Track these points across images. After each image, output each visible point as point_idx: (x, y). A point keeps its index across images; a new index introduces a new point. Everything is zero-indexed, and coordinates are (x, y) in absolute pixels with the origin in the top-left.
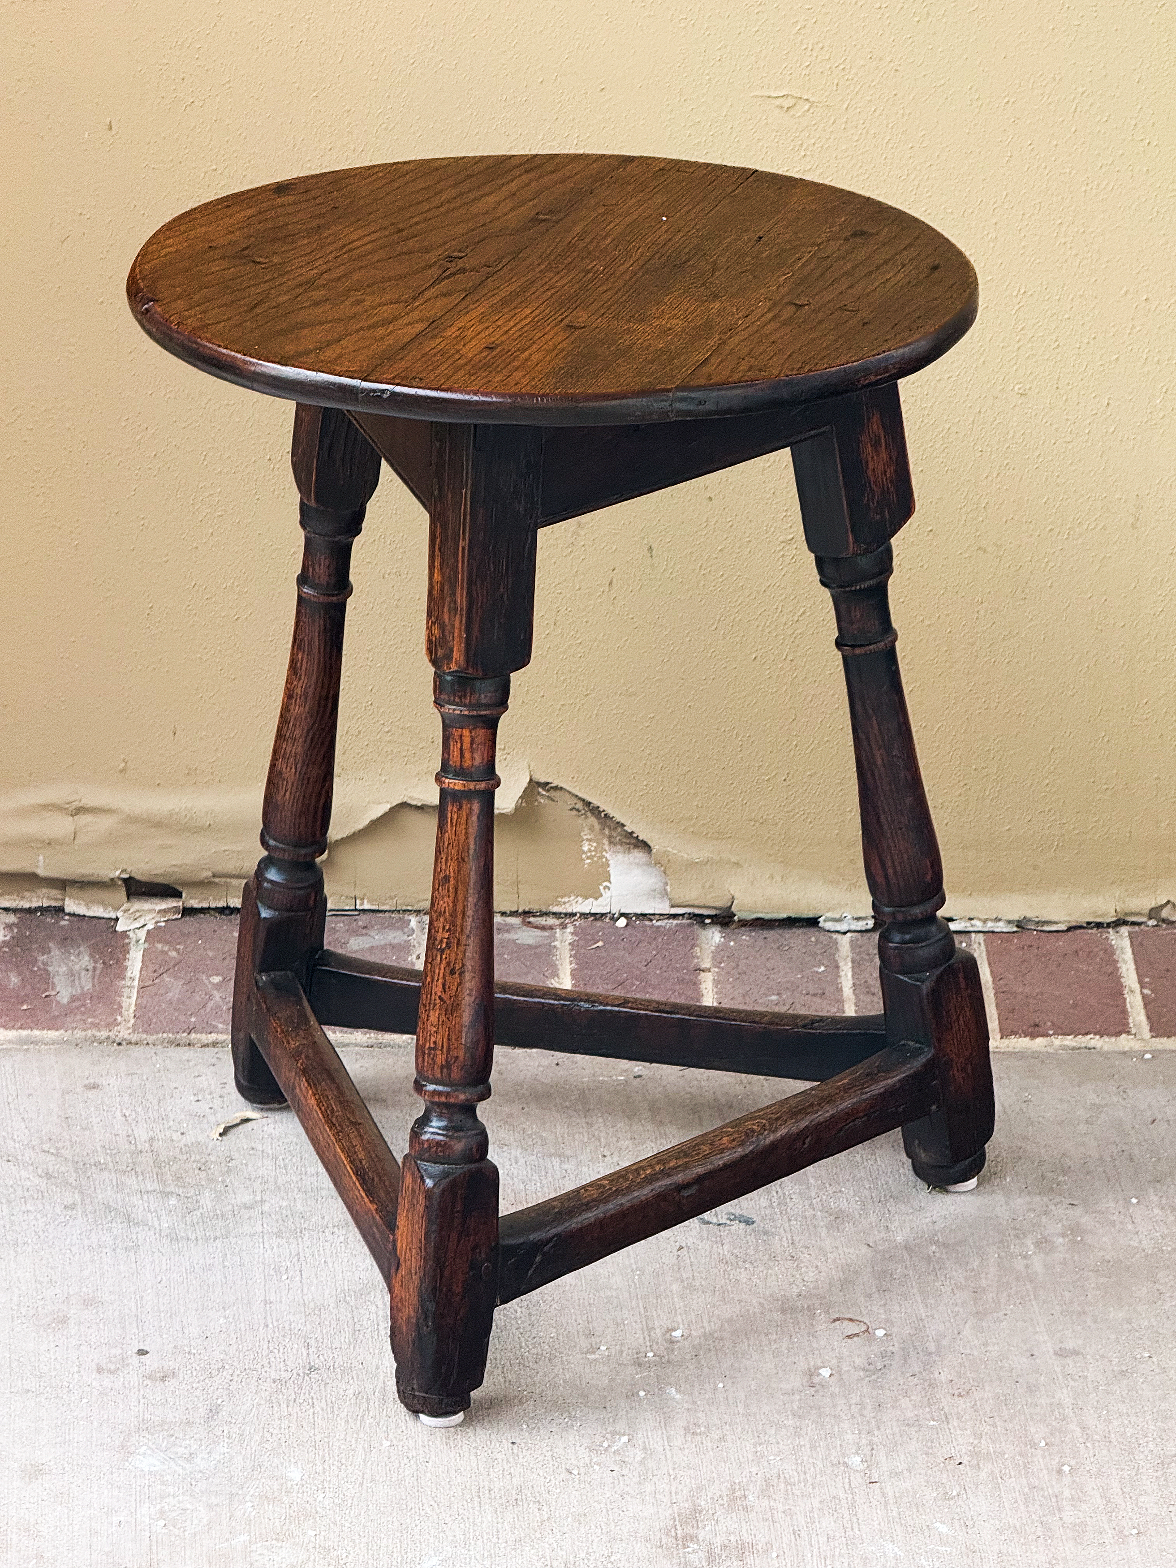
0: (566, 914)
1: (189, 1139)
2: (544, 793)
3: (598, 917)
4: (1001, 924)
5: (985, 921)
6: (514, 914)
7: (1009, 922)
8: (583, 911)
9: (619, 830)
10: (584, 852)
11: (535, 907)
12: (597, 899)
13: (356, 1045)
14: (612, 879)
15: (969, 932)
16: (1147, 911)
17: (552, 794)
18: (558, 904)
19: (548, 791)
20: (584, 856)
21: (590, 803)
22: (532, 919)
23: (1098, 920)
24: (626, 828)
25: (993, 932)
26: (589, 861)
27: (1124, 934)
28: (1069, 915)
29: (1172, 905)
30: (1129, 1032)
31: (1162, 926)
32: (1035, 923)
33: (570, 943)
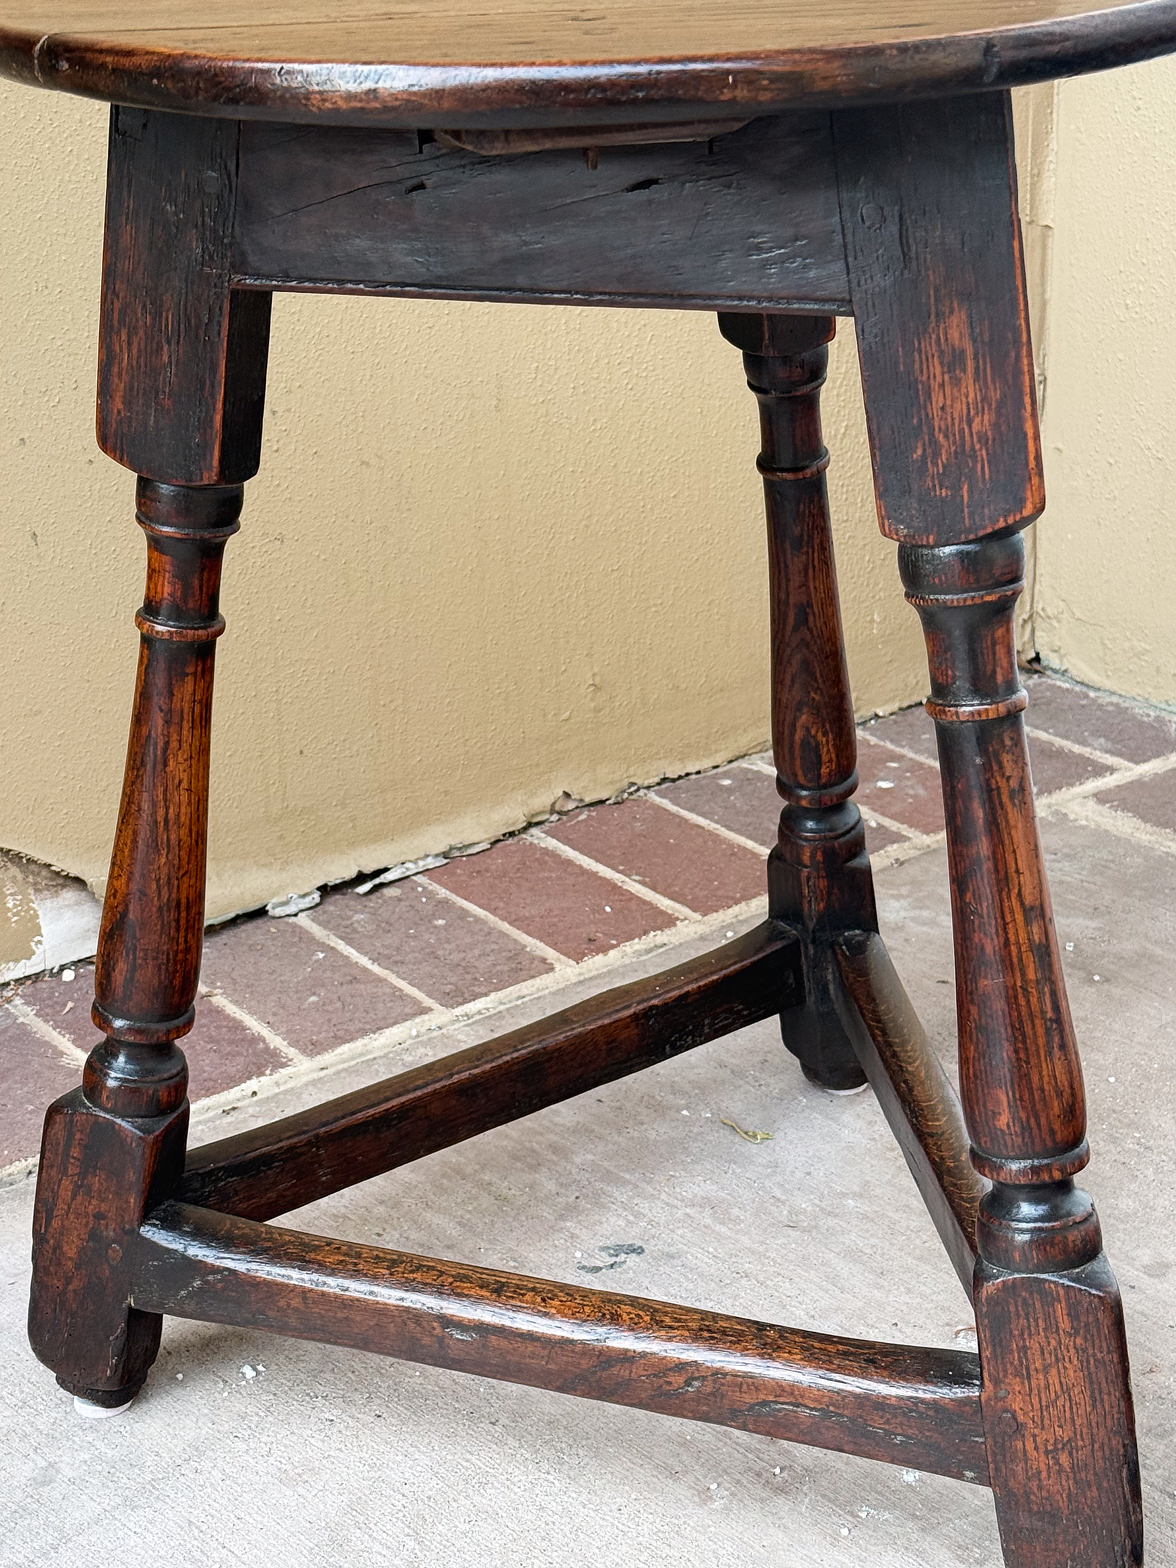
3: (36, 977)
4: (430, 860)
5: (415, 862)
7: (437, 856)
8: (17, 977)
9: (44, 873)
10: (9, 910)
12: (29, 959)
14: (43, 931)
15: (408, 877)
16: (548, 808)
20: (10, 914)
21: (10, 851)
23: (511, 829)
24: (53, 868)
25: (428, 870)
26: (16, 918)
27: (543, 835)
28: (486, 832)
29: (567, 795)
30: (677, 919)
31: (565, 818)
32: (460, 849)
33: (35, 1015)
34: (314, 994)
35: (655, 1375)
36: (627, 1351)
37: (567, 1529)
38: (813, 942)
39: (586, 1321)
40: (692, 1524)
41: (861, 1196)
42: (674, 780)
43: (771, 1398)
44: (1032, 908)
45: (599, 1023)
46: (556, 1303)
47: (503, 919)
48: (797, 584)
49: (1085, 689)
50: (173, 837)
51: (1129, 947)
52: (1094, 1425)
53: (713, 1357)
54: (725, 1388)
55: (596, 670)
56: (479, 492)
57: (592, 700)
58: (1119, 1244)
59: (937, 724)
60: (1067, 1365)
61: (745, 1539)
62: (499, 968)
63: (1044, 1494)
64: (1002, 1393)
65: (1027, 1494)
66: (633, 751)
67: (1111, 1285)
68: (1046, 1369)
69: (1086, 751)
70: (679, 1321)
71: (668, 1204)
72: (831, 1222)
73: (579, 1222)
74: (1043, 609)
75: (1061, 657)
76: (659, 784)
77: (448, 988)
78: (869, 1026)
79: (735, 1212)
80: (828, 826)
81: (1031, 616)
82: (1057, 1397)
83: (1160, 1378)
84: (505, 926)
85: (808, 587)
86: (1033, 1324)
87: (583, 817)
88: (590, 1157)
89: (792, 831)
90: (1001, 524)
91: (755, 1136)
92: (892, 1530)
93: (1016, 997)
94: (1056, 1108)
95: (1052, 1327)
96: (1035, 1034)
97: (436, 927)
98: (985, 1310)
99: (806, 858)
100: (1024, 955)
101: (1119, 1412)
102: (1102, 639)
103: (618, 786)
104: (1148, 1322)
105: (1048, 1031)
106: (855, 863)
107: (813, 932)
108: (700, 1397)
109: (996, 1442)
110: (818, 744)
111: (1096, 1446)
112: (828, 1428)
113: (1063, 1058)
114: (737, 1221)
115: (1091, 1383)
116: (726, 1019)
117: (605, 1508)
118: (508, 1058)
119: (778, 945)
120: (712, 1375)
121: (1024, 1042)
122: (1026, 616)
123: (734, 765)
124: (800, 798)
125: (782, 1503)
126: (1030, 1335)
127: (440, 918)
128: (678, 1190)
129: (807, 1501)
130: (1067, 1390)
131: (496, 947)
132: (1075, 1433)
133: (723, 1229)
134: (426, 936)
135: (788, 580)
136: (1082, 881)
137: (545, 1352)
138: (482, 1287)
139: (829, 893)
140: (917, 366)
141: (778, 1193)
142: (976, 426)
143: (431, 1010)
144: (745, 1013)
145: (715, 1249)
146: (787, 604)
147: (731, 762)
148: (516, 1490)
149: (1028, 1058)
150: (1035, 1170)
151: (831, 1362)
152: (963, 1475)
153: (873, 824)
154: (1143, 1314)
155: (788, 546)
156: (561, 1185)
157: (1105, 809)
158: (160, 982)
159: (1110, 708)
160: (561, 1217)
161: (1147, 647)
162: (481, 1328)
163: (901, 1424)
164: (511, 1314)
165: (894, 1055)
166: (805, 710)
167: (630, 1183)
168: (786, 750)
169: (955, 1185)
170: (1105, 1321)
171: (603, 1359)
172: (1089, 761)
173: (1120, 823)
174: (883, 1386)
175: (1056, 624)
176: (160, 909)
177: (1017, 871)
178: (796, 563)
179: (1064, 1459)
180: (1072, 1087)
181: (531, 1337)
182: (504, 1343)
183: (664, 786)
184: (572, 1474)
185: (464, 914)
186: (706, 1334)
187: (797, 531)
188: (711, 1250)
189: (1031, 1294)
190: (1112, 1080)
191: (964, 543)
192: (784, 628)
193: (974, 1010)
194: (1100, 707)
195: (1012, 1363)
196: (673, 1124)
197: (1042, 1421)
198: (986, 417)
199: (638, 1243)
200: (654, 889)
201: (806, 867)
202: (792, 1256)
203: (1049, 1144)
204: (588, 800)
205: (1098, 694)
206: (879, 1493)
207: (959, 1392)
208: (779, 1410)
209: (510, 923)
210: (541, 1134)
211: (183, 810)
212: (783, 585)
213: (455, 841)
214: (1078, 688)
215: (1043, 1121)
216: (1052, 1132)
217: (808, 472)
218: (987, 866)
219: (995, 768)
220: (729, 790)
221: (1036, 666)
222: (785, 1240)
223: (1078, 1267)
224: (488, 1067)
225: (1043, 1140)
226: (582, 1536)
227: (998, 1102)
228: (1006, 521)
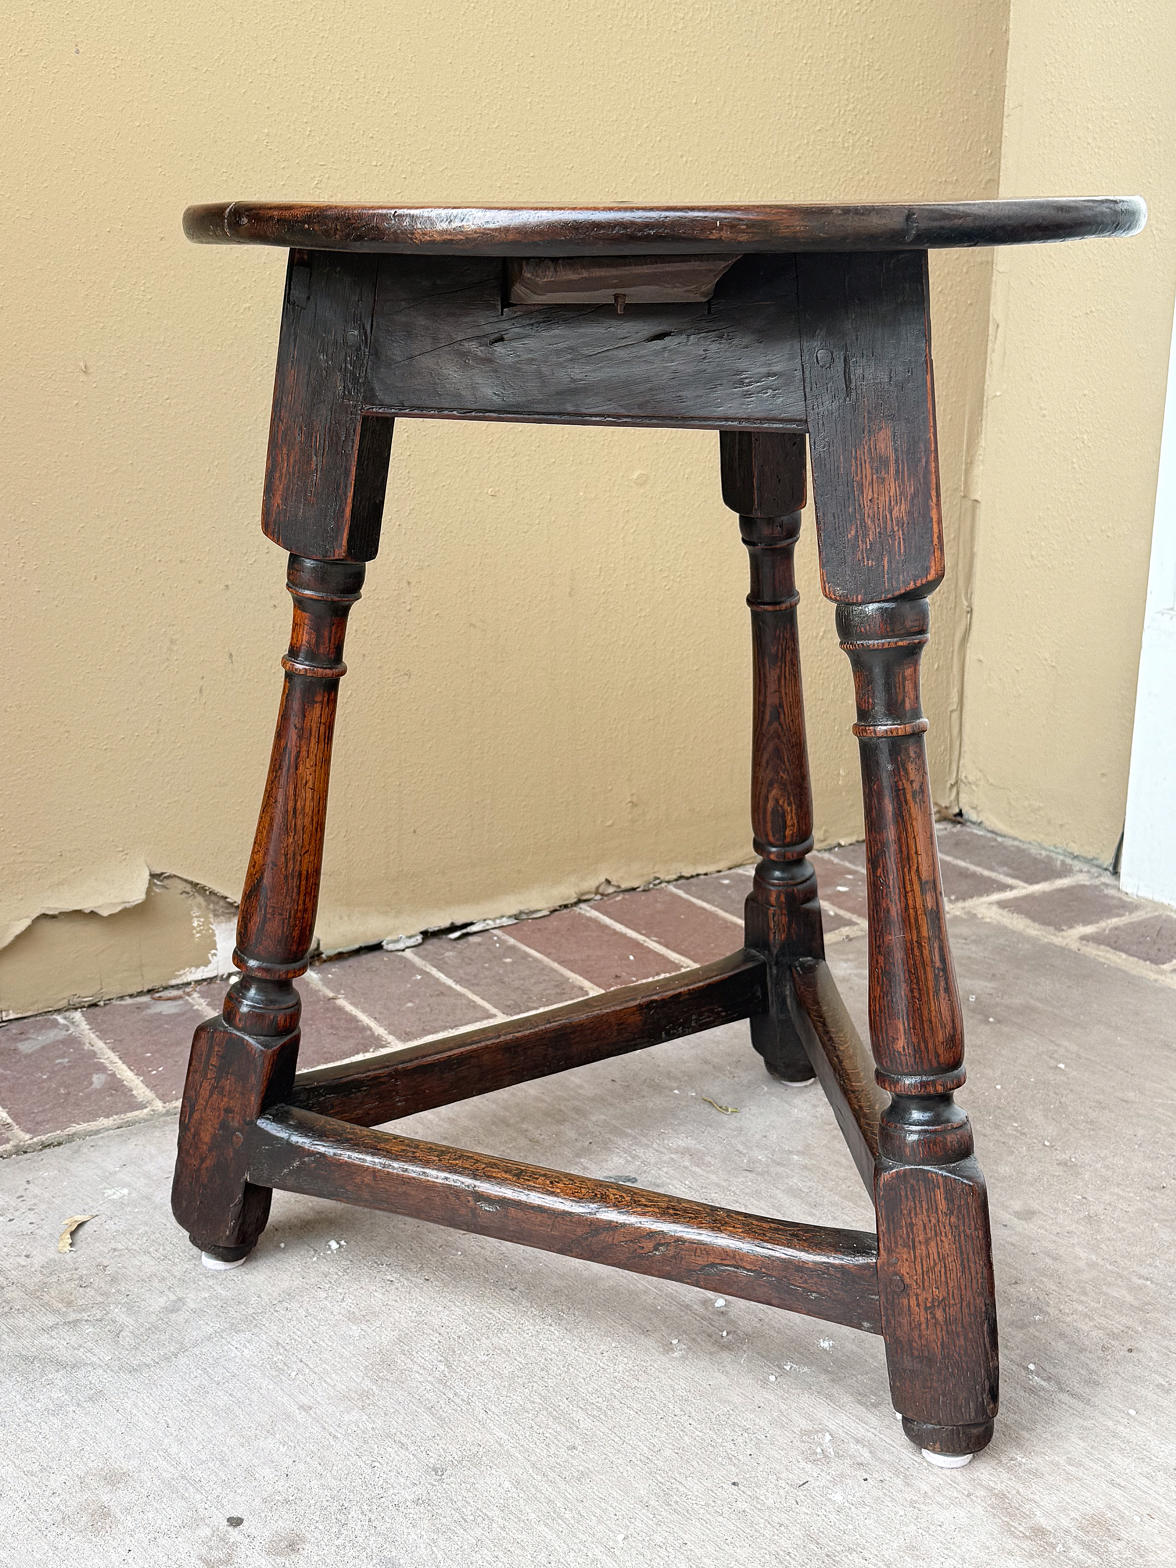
0: (182, 984)
1: (38, 1260)
2: (159, 883)
3: (211, 980)
4: (504, 919)
5: (494, 920)
6: (140, 994)
7: (510, 917)
8: (196, 979)
9: (222, 903)
10: (194, 928)
11: (156, 984)
12: (206, 966)
13: (107, 1129)
14: (218, 946)
15: (487, 930)
16: (594, 890)
17: (166, 882)
18: (177, 977)
19: (161, 881)
20: (194, 932)
21: (198, 884)
22: (157, 995)
23: (565, 903)
24: (228, 900)
25: (502, 927)
26: (198, 935)
27: (588, 908)
28: (547, 903)
29: (608, 882)
30: (682, 966)
31: (605, 898)
32: (527, 914)
33: (207, 1005)
34: (411, 1001)
35: (631, 1241)
36: (611, 1222)
37: (561, 1364)
38: (777, 964)
39: (582, 1198)
40: (656, 1366)
41: (803, 1153)
42: (687, 878)
43: (718, 1261)
44: (927, 882)
45: (613, 1009)
46: (561, 1185)
47: (555, 960)
48: (773, 690)
49: (994, 836)
50: (299, 822)
51: (1018, 1001)
52: (963, 1287)
53: (675, 1228)
54: (683, 1252)
55: (634, 791)
56: (554, 653)
57: (630, 813)
58: (997, 1196)
59: (860, 741)
60: (943, 1238)
61: (696, 1379)
62: (548, 992)
63: (924, 1342)
64: (893, 1260)
65: (910, 1342)
66: (658, 854)
67: (979, 1177)
68: (927, 1241)
69: (993, 875)
70: (652, 1201)
71: (657, 1151)
72: (779, 1169)
73: (591, 1160)
74: (966, 777)
75: (978, 812)
76: (676, 880)
77: (509, 1003)
78: (813, 1020)
79: (708, 1159)
80: (790, 875)
81: (956, 782)
82: (935, 1264)
83: (1022, 1288)
84: (556, 965)
85: (780, 692)
86: (918, 1206)
87: (619, 898)
88: (603, 1117)
89: (763, 879)
90: (912, 586)
91: (727, 1110)
92: (809, 1380)
93: (912, 949)
94: (941, 1037)
95: (933, 1207)
96: (926, 978)
97: (505, 963)
98: (882, 1193)
99: (773, 899)
100: (920, 917)
101: (982, 1278)
102: (1008, 799)
103: (646, 879)
104: (1016, 1250)
105: (936, 977)
106: (809, 905)
107: (777, 957)
108: (665, 1259)
109: (887, 1300)
110: (784, 812)
111: (964, 1304)
112: (760, 1285)
113: (947, 998)
114: (709, 1164)
115: (962, 1253)
116: (709, 1017)
117: (591, 1351)
118: (543, 1027)
119: (750, 965)
120: (675, 1242)
121: (918, 983)
122: (953, 782)
123: (732, 871)
124: (770, 853)
125: (726, 1357)
126: (916, 1214)
127: (508, 957)
128: (666, 1142)
129: (745, 1356)
130: (942, 1258)
131: (547, 978)
132: (948, 1294)
133: (698, 1170)
134: (497, 968)
135: (766, 686)
136: (985, 957)
137: (550, 1222)
138: (506, 1172)
139: (789, 928)
140: (853, 468)
141: (741, 1148)
142: (895, 513)
143: (495, 1016)
144: (723, 1014)
145: (691, 1182)
146: (764, 704)
147: (730, 869)
148: (525, 1335)
149: (920, 997)
150: (923, 1085)
151: (764, 1235)
152: (862, 1326)
153: (832, 913)
154: (1012, 1244)
155: (767, 661)
156: (580, 1134)
157: (1004, 912)
158: (283, 933)
159: (1012, 849)
160: (578, 1155)
161: (1042, 805)
162: (503, 1202)
163: (816, 1283)
164: (527, 1192)
165: (831, 1039)
166: (775, 786)
167: (631, 1135)
168: (761, 816)
169: (869, 1124)
170: (974, 1205)
171: (593, 1227)
172: (994, 881)
173: (1015, 922)
174: (803, 1253)
175: (974, 787)
176: (286, 877)
177: (916, 853)
178: (772, 675)
179: (939, 1314)
180: (953, 1021)
181: (540, 1209)
182: (520, 1214)
183: (680, 882)
184: (569, 1327)
185: (526, 955)
186: (671, 1211)
187: (773, 650)
188: (687, 1182)
189: (918, 1181)
190: (998, 1087)
191: (884, 601)
192: (762, 724)
193: (881, 959)
194: (1005, 848)
195: (901, 1236)
196: (668, 1099)
197: (923, 1284)
198: (903, 507)
199: (633, 1175)
200: (667, 946)
201: (772, 906)
202: (747, 1191)
203: (935, 1064)
204: (624, 886)
205: (1004, 839)
206: (801, 1354)
207: (861, 1260)
208: (723, 1271)
209: (559, 963)
210: (569, 1100)
211: (308, 804)
212: (763, 691)
213: (523, 908)
214: (989, 835)
215: (930, 1045)
216: (937, 1055)
217: (784, 606)
218: (893, 848)
219: (902, 773)
220: (727, 887)
221: (959, 819)
222: (743, 1179)
223: (954, 1162)
224: (527, 1032)
225: (930, 1061)
226: (572, 1370)
227: (897, 1030)
228: (915, 584)
